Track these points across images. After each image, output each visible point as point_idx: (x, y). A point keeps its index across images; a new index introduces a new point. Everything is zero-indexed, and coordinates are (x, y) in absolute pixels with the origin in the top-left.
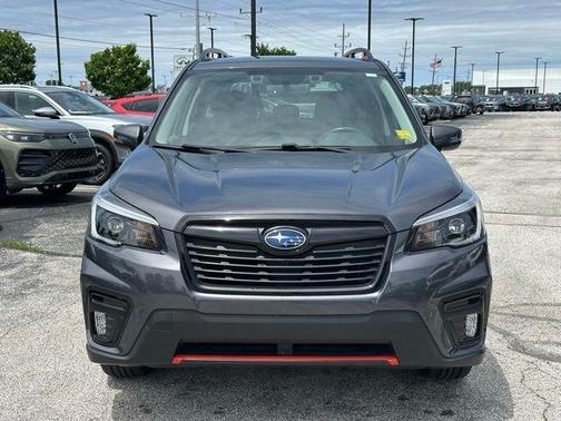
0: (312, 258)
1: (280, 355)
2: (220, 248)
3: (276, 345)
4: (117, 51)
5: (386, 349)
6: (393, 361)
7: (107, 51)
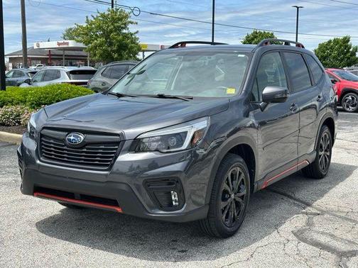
0: (85, 150)
1: (76, 200)
2: (52, 141)
3: (73, 194)
4: (336, 41)
5: (115, 203)
6: (119, 210)
7: (330, 42)
